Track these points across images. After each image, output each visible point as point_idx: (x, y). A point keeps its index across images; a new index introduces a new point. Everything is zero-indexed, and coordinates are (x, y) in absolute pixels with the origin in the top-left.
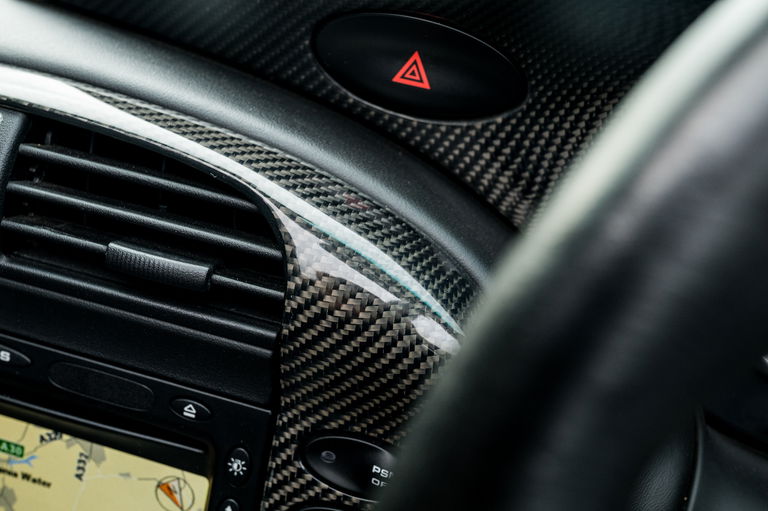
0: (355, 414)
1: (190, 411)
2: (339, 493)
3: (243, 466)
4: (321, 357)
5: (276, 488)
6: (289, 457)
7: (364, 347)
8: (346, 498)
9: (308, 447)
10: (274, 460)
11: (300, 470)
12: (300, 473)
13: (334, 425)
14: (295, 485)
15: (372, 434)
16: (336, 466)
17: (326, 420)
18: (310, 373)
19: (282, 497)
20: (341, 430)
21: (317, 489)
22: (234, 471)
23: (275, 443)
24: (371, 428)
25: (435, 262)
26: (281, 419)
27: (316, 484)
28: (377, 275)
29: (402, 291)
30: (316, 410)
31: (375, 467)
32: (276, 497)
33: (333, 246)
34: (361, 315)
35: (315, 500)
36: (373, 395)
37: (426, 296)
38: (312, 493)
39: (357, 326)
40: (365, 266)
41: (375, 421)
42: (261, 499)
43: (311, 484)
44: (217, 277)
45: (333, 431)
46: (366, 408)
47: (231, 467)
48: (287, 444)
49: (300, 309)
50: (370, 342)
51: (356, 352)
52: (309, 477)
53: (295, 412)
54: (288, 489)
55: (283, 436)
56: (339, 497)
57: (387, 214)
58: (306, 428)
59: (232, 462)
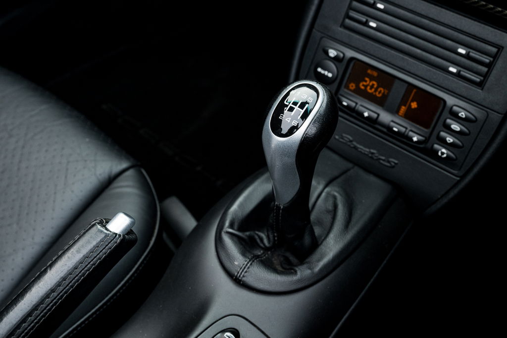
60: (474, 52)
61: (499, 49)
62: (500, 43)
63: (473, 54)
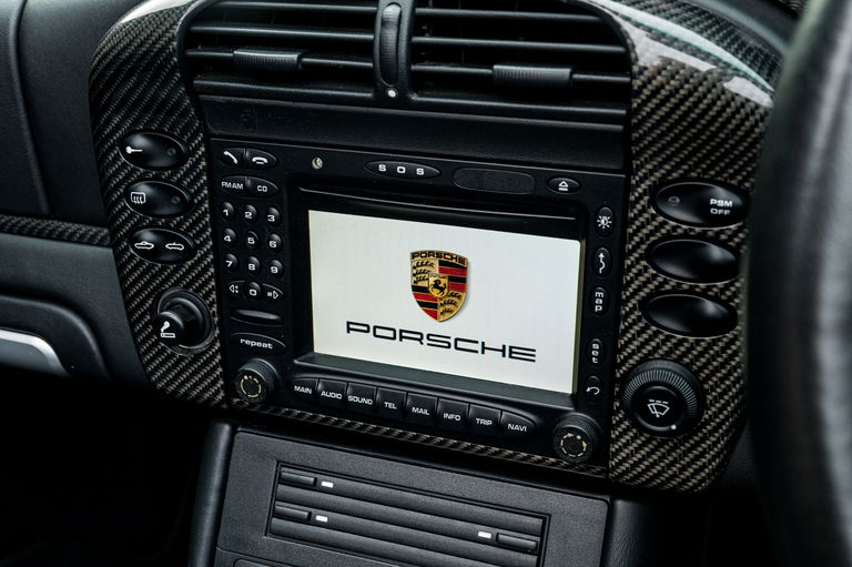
0: (691, 163)
1: (563, 186)
2: (684, 227)
3: (609, 220)
4: (663, 119)
5: (636, 232)
6: (643, 206)
7: (696, 104)
8: (691, 230)
9: (658, 195)
10: (632, 211)
11: (652, 215)
12: (653, 217)
13: (675, 175)
14: (650, 227)
15: (705, 176)
16: (682, 206)
17: (669, 173)
18: (654, 135)
19: (641, 238)
20: (682, 178)
21: (667, 227)
22: (602, 226)
23: (632, 198)
24: (705, 171)
25: (737, 38)
26: (634, 178)
27: (666, 223)
28: (696, 52)
29: (717, 61)
30: (661, 165)
31: (712, 200)
32: (637, 239)
33: (659, 36)
34: (691, 81)
35: (668, 236)
36: (706, 143)
37: (736, 62)
38: (664, 231)
39: (689, 89)
40: (685, 47)
41: (708, 165)
42: (625, 243)
43: (662, 224)
44: (576, 76)
45: (676, 180)
46: (700, 155)
47: (600, 223)
48: (641, 197)
49: (644, 86)
50: (700, 100)
51: (690, 110)
52: (661, 219)
53: (644, 171)
54: (645, 231)
55: (636, 191)
56: (685, 230)
57: (692, 9)
58: (654, 182)
59: (600, 219)
60: (505, 532)
61: (544, 519)
62: (542, 508)
63: (506, 537)
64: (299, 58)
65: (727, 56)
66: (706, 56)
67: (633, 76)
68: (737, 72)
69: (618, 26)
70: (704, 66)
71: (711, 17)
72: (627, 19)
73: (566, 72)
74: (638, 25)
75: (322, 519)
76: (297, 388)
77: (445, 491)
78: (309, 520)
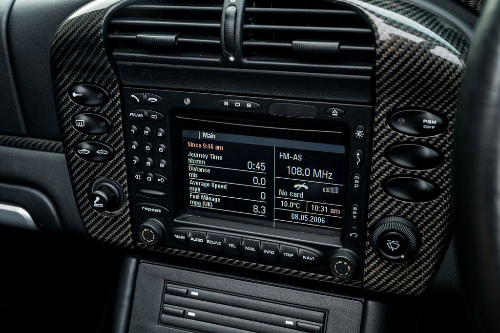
0: (411, 98)
1: (335, 113)
2: (408, 136)
3: (362, 133)
5: (378, 140)
6: (383, 125)
7: (414, 63)
8: (412, 138)
9: (391, 118)
10: (376, 128)
11: (388, 129)
12: (389, 131)
13: (401, 105)
14: (387, 137)
15: (420, 106)
16: (406, 124)
17: (398, 104)
19: (382, 144)
20: (406, 107)
21: (397, 137)
22: (358, 136)
23: (376, 120)
24: (420, 103)
25: (438, 23)
26: (377, 108)
27: (397, 134)
29: (426, 37)
30: (393, 100)
31: (424, 120)
32: (379, 144)
33: (392, 23)
35: (398, 142)
36: (420, 86)
37: (437, 37)
38: (395, 139)
39: (410, 54)
40: (407, 29)
41: (421, 99)
42: (372, 147)
43: (394, 135)
44: (342, 47)
45: (402, 109)
46: (416, 93)
47: (357, 135)
48: (381, 119)
49: (383, 52)
50: (417, 60)
51: (411, 66)
52: (393, 132)
53: (383, 103)
54: (384, 139)
55: (379, 115)
56: (408, 139)
57: (411, 6)
58: (389, 110)
59: (357, 133)
60: (300, 321)
61: (325, 313)
62: (324, 306)
63: (301, 324)
64: (176, 38)
65: (432, 34)
66: (420, 34)
67: (376, 47)
68: (439, 43)
69: (367, 16)
70: (418, 40)
71: (422, 11)
72: (373, 12)
73: (336, 44)
74: (379, 16)
75: (192, 314)
76: (176, 236)
77: (265, 296)
78: (184, 315)
